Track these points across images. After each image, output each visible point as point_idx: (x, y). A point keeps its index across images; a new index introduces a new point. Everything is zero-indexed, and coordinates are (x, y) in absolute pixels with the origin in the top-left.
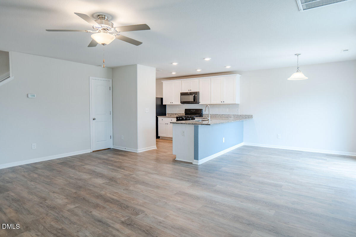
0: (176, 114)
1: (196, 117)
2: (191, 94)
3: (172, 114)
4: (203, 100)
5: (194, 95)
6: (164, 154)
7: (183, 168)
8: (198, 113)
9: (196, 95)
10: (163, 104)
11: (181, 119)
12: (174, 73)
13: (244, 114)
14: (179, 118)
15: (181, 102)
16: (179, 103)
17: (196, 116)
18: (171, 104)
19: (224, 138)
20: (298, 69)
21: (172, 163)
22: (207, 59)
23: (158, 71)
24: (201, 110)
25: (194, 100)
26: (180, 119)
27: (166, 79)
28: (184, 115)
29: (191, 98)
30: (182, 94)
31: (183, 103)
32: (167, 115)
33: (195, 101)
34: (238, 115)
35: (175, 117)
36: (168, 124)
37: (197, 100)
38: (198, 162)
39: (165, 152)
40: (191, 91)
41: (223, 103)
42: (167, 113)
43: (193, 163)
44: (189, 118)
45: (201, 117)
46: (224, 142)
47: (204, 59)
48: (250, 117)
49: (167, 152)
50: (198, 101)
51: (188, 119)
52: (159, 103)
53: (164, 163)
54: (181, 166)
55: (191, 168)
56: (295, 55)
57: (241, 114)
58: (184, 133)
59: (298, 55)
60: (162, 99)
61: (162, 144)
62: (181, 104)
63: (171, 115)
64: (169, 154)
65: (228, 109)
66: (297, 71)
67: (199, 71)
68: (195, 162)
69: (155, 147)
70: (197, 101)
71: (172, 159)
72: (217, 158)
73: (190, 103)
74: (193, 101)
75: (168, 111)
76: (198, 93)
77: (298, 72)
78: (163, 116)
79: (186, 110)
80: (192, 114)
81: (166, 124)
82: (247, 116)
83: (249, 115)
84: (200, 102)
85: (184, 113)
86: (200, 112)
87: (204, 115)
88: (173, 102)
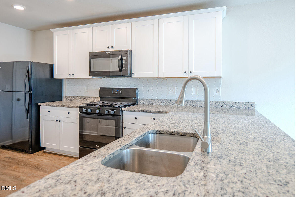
0: (81, 98)
1: (123, 106)
2: (114, 54)
5: (120, 57)
8: (130, 97)
9: (124, 58)
10: (54, 77)
11: (89, 111)
13: (234, 99)
14: (84, 110)
16: (86, 75)
17: (123, 104)
18: (69, 77)
24: (135, 90)
26: (87, 110)
28: (98, 100)
30: (94, 56)
31: (94, 74)
32: (64, 99)
33: (123, 69)
35: (77, 107)
36: (62, 122)
37: (127, 67)
40: (112, 50)
41: (188, 75)
42: (64, 95)
44: (108, 109)
50: (129, 72)
57: (226, 100)
60: (51, 67)
62: (91, 77)
70: (127, 70)
73: (111, 74)
74: (117, 69)
75: (67, 91)
76: (129, 52)
78: (45, 103)
79: (102, 90)
80: (115, 98)
81: (56, 121)
82: (240, 105)
83: (247, 103)
84: (133, 74)
85: (98, 95)
86: (131, 95)
87: (140, 101)
88: (75, 74)
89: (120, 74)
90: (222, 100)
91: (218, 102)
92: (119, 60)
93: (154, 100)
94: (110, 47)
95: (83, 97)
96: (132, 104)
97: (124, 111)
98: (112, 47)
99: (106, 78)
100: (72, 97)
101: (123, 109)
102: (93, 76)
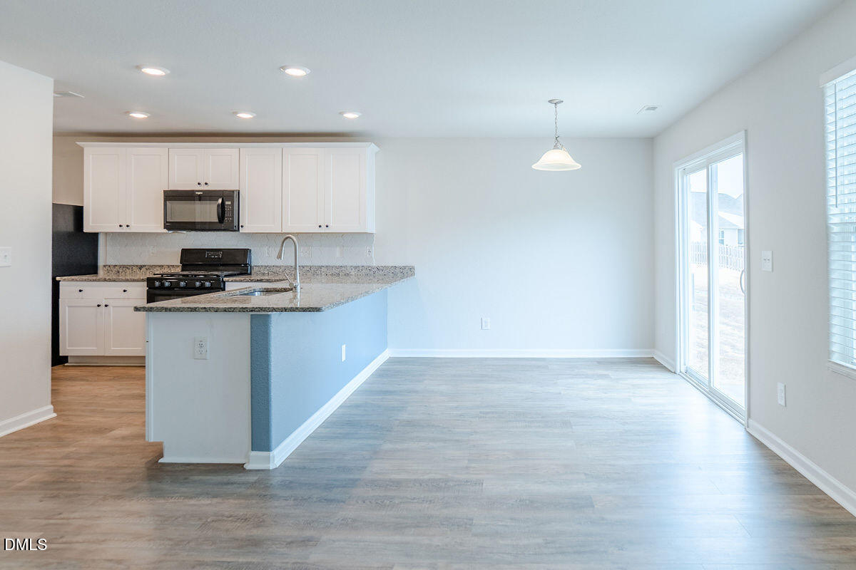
0: (141, 267)
1: (226, 276)
2: (208, 196)
3: (124, 266)
4: (252, 219)
5: (220, 201)
6: (100, 441)
7: (206, 505)
8: (237, 263)
9: (227, 203)
10: (85, 231)
11: (167, 284)
12: (139, 116)
13: (390, 262)
14: (157, 284)
15: (166, 221)
16: (158, 227)
17: (226, 273)
19: (344, 347)
20: (557, 142)
21: (145, 485)
22: (295, 72)
23: (65, 94)
24: (245, 252)
25: (222, 217)
26: (163, 283)
27: (96, 138)
28: (179, 270)
29: (208, 212)
30: (172, 196)
31: (172, 226)
32: (101, 273)
33: (226, 219)
34: (370, 268)
35: (143, 280)
36: (110, 308)
37: (233, 217)
38: (269, 457)
39: (101, 431)
40: (206, 188)
41: (323, 230)
42: (101, 263)
43: (247, 467)
44: (200, 280)
45: (247, 277)
46: (344, 359)
47: (284, 68)
48: (405, 272)
49: (111, 429)
50: (236, 224)
51: (198, 284)
52: (68, 226)
53: (105, 498)
54: (197, 496)
55: (247, 497)
56: (550, 101)
57: (380, 264)
58: (201, 346)
59: (556, 103)
60: (78, 212)
61: (80, 389)
62: (166, 231)
63: (120, 273)
64: (124, 438)
65: (338, 248)
66: (556, 147)
67: (245, 118)
68: (255, 461)
69: (46, 413)
70: (233, 221)
71: (139, 462)
72: (328, 424)
75: (106, 256)
76: (236, 194)
77: (558, 148)
78: (73, 277)
79: (186, 253)
80: (210, 265)
81: (99, 306)
82: (398, 270)
83: (405, 267)
84: (242, 227)
85: (178, 262)
86: (239, 259)
87: (255, 270)
88: (132, 224)
89: (220, 226)
90: (374, 264)
91: (369, 267)
92: (218, 205)
93: (277, 267)
94: (203, 183)
95: (144, 266)
96: (241, 274)
97: (228, 281)
98: (206, 184)
99: (193, 233)
100: (120, 266)
101: (225, 279)
102: (169, 229)
